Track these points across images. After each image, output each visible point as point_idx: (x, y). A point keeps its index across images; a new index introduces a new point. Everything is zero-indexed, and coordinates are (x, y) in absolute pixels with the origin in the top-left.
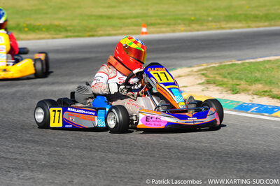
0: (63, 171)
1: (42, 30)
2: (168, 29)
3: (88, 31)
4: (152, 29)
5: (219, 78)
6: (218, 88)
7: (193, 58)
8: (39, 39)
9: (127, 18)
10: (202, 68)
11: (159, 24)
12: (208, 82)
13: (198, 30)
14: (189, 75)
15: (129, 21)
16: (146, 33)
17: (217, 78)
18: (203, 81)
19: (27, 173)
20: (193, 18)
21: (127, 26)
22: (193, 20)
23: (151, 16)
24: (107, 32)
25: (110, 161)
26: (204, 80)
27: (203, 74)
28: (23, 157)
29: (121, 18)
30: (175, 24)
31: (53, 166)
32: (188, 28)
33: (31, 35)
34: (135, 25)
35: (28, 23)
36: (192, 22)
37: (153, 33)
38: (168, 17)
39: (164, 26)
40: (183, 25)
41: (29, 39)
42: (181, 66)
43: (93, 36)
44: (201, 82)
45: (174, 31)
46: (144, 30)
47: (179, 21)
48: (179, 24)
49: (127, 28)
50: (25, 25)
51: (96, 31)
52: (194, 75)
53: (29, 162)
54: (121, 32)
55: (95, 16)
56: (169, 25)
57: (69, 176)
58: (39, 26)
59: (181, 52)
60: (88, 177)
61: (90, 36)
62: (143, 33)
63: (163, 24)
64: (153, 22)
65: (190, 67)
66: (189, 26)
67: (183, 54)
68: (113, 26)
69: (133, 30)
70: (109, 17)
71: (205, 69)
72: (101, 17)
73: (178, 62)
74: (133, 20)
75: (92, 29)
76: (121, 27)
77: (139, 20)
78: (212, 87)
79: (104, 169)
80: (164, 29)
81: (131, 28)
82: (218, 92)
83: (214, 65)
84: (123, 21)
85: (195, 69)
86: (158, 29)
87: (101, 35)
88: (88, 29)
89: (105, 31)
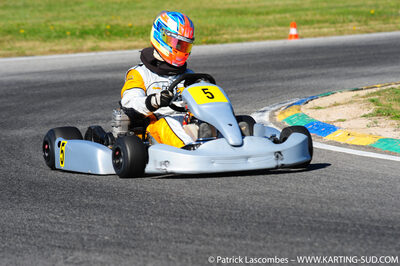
0: (133, 251)
1: (134, 34)
2: (333, 30)
3: (207, 36)
4: (306, 30)
5: (396, 106)
6: (394, 121)
7: (363, 76)
8: (129, 48)
9: (268, 13)
10: (374, 90)
11: (318, 22)
12: (379, 113)
13: (379, 31)
14: (351, 102)
15: (271, 17)
16: (296, 36)
17: (393, 107)
18: (371, 111)
19: (80, 255)
20: (372, 12)
21: (268, 26)
22: (373, 15)
23: (307, 10)
24: (235, 36)
25: (207, 235)
26: (373, 108)
27: (373, 101)
28: (77, 230)
29: (258, 14)
30: (344, 22)
31: (119, 244)
32: (364, 27)
33: (119, 43)
34: (281, 24)
35: (114, 22)
36: (372, 17)
37: (308, 36)
38: (334, 11)
39: (327, 24)
40: (357, 23)
41: (113, 50)
42: (342, 89)
43: (214, 42)
44: (367, 113)
45: (341, 33)
46: (293, 31)
47: (350, 17)
48: (351, 21)
49: (266, 29)
50: (108, 27)
51: (218, 35)
52: (360, 102)
53: (85, 238)
54: (256, 35)
55: (219, 10)
56: (334, 23)
57: (141, 258)
58: (131, 27)
59: (346, 66)
60: (170, 260)
61: (207, 43)
62: (291, 36)
63: (326, 21)
64: (308, 18)
65: (357, 90)
66: (366, 23)
67: (349, 70)
68: (247, 27)
69: (277, 31)
70: (241, 12)
71: (378, 93)
72: (229, 12)
73: (339, 83)
74: (278, 16)
75: (213, 31)
76: (258, 28)
77: (288, 15)
78: (384, 121)
79: (195, 247)
80: (325, 30)
81: (273, 28)
82: (391, 129)
83: (393, 86)
84: (261, 17)
85: (361, 93)
86: (317, 30)
87: (226, 41)
88: (206, 33)
89: (232, 34)
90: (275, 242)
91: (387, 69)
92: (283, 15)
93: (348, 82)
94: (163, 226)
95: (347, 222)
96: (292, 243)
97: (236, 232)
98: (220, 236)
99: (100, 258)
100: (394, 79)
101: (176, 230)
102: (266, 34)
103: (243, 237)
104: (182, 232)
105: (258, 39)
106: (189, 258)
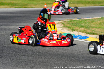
1: (6, 5)
3: (24, 6)
4: (49, 6)
6: (67, 29)
7: (61, 17)
10: (63, 21)
12: (64, 27)
15: (40, 2)
17: (68, 25)
18: (62, 26)
21: (39, 4)
24: (31, 6)
25: (19, 55)
27: (63, 24)
34: (43, 4)
44: (61, 26)
46: (45, 6)
49: (39, 5)
51: (27, 6)
52: (60, 24)
54: (37, 6)
58: (6, 3)
61: (24, 7)
64: (49, 3)
65: (59, 21)
68: (34, 4)
69: (41, 6)
71: (64, 22)
73: (55, 19)
75: (26, 5)
76: (37, 5)
78: (65, 29)
79: (16, 58)
81: (40, 5)
82: (67, 31)
83: (68, 20)
84: (38, 2)
85: (60, 22)
86: (51, 6)
87: (29, 7)
88: (24, 5)
89: (30, 6)
90: (36, 57)
92: (43, 2)
93: (57, 19)
94: (8, 52)
95: (54, 53)
96: (40, 58)
97: (26, 55)
98: (23, 55)
100: (69, 19)
101: (12, 54)
103: (28, 56)
104: (13, 54)
105: (37, 7)
106: (14, 61)
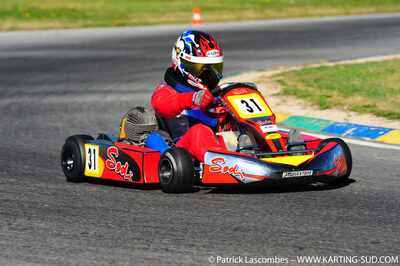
0: (74, 218)
1: (49, 16)
2: (232, 16)
3: (117, 19)
4: (208, 16)
5: (301, 87)
6: (300, 100)
7: (265, 58)
8: (45, 29)
9: (172, 0)
10: (278, 72)
11: (219, 9)
12: (286, 93)
13: (274, 18)
14: (259, 82)
15: (175, 4)
16: (200, 22)
17: (299, 87)
18: (278, 91)
19: (23, 221)
20: (267, 1)
21: (173, 11)
22: (267, 4)
24: (143, 20)
26: (280, 89)
27: (279, 81)
30: (242, 9)
31: (59, 212)
32: (259, 15)
33: (35, 24)
34: (184, 10)
37: (210, 21)
39: (227, 11)
40: (253, 11)
42: (248, 70)
43: (123, 25)
44: (275, 92)
45: (239, 19)
46: (197, 17)
47: (247, 5)
48: (248, 9)
49: (172, 14)
51: (127, 18)
52: (267, 82)
53: (26, 205)
54: (163, 19)
56: (232, 10)
59: (249, 49)
61: (118, 25)
62: (195, 22)
63: (225, 9)
64: (209, 5)
65: (262, 70)
66: (261, 11)
67: (251, 53)
68: (153, 11)
69: (181, 16)
71: (283, 74)
73: (244, 64)
74: (181, 3)
76: (163, 13)
77: (190, 2)
78: (291, 100)
80: (225, 16)
81: (177, 14)
82: (298, 108)
83: (295, 68)
84: (167, 4)
85: (267, 74)
86: (218, 16)
87: (135, 25)
88: (116, 16)
89: (140, 18)
91: (286, 53)
98: (155, 205)
99: (43, 225)
101: (112, 199)
102: (172, 19)
105: (164, 23)
106: (128, 226)
